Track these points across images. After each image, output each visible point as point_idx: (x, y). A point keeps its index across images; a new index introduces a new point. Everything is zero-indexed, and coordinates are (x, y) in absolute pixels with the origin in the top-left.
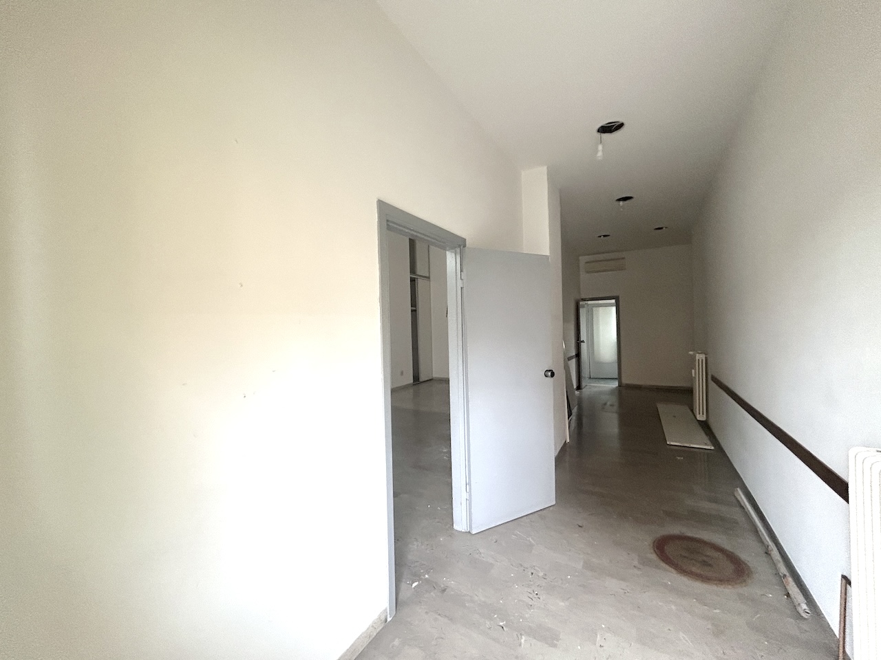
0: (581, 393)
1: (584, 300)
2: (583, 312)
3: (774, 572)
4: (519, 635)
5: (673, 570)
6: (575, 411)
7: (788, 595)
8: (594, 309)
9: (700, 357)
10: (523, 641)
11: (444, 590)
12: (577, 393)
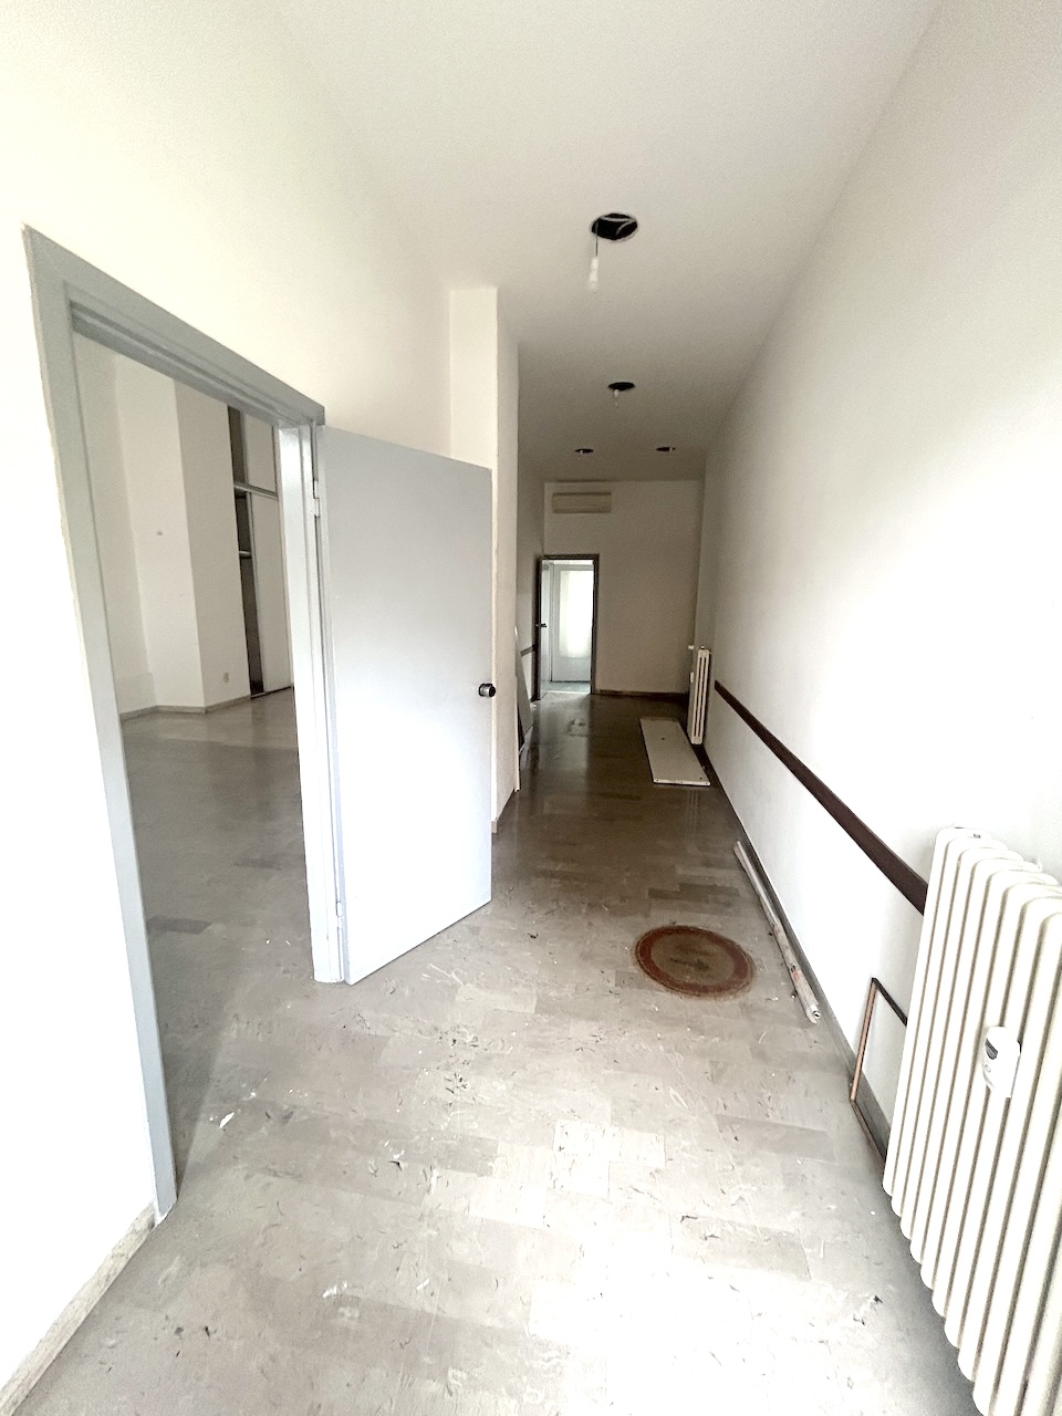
0: (538, 706)
1: (549, 557)
2: (545, 576)
3: (781, 961)
4: (428, 1170)
5: (662, 987)
6: (528, 737)
7: (795, 993)
8: (562, 572)
9: (703, 654)
10: (433, 1180)
11: (287, 1117)
12: (532, 705)
